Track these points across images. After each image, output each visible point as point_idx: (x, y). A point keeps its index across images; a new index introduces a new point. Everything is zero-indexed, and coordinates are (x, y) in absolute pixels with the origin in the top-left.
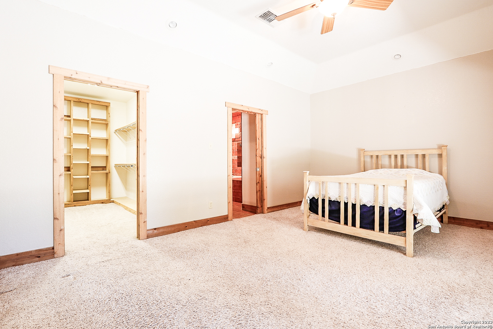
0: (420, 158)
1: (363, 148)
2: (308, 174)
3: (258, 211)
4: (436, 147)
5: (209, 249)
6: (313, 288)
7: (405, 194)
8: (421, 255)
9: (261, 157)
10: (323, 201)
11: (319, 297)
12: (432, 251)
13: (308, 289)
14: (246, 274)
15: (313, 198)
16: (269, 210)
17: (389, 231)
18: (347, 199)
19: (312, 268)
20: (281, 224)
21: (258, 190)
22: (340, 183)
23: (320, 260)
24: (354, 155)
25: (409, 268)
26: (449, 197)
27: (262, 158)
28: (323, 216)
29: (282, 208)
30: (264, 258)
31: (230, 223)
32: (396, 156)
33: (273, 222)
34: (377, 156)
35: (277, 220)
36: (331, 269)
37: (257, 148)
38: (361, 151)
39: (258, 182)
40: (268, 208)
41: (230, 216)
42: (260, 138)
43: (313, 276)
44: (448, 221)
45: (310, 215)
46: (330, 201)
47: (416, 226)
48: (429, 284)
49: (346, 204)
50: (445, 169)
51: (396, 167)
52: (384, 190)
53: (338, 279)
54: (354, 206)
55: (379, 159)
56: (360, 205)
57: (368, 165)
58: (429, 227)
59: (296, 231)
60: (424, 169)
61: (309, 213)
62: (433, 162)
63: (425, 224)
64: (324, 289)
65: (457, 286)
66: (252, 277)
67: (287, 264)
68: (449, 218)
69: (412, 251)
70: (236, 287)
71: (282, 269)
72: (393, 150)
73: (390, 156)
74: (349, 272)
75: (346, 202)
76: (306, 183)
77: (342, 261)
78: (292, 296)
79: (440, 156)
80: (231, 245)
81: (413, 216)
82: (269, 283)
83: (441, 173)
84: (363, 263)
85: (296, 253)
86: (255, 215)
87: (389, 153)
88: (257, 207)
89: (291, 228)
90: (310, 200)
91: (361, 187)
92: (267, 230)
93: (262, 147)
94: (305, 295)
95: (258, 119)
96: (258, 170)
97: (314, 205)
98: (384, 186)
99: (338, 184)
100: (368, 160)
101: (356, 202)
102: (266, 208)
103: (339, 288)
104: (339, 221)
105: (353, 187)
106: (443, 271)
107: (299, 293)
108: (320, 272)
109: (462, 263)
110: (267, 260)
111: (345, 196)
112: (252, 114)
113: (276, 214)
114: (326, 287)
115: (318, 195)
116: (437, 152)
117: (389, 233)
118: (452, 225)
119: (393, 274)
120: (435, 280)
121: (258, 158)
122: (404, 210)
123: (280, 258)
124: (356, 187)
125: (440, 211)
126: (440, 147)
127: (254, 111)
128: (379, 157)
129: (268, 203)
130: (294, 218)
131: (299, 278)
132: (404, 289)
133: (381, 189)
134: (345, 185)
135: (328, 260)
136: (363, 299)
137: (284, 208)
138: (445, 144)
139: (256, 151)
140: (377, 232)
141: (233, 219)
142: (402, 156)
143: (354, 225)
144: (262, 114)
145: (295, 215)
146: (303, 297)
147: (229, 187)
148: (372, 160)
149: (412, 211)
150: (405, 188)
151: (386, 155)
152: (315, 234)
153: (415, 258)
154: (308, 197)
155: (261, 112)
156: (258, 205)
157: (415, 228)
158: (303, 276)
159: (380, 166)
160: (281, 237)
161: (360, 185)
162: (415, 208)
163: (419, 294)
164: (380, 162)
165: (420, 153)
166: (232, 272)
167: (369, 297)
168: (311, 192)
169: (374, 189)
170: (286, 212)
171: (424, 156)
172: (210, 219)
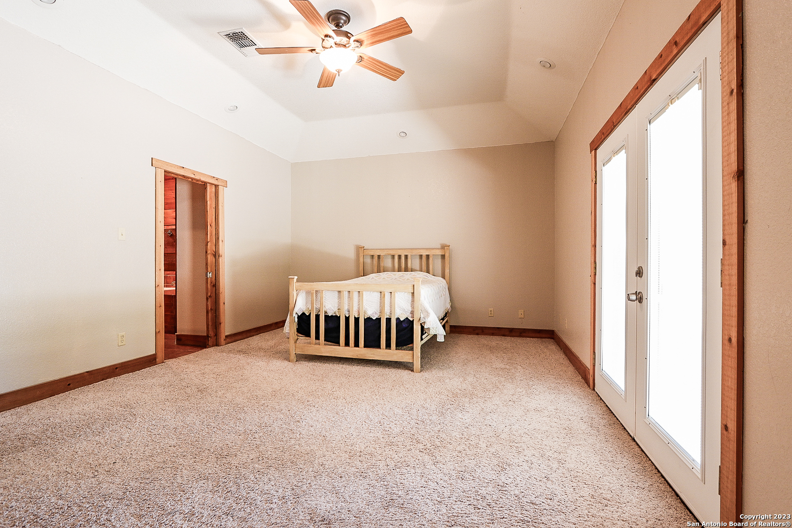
0: (424, 259)
1: (363, 245)
2: (295, 280)
3: (210, 343)
4: (439, 247)
5: (134, 413)
6: (317, 427)
7: (413, 301)
8: (427, 369)
9: (215, 256)
10: (317, 317)
11: (327, 434)
12: (437, 363)
13: (312, 429)
14: (218, 432)
15: (303, 314)
16: (228, 340)
17: (396, 346)
18: (349, 311)
19: (311, 405)
20: (252, 357)
21: (210, 309)
22: (339, 292)
23: (320, 394)
24: (351, 254)
25: (418, 383)
26: (450, 304)
27: (217, 257)
28: (317, 338)
29: (249, 335)
30: (239, 406)
31: (161, 367)
32: (400, 257)
33: (240, 357)
34: (379, 256)
35: (245, 353)
36: (336, 401)
37: (209, 240)
38: (359, 249)
39: (209, 295)
40: (227, 337)
41: (161, 355)
42: (213, 224)
43: (314, 414)
44: (450, 331)
45: (298, 339)
46: (326, 317)
47: (423, 337)
48: (437, 395)
49: (347, 319)
50: (447, 271)
51: (399, 270)
52: (391, 297)
53: (346, 410)
54: (357, 320)
55: (381, 260)
56: (365, 319)
57: (368, 268)
58: (435, 336)
59: (279, 364)
60: (428, 272)
61: (296, 337)
62: (436, 264)
63: (432, 333)
64: (331, 425)
65: (459, 392)
66: (228, 434)
67: (276, 408)
68: (451, 326)
69: (420, 366)
70: (207, 451)
71: (271, 414)
72: (397, 249)
73: (393, 257)
74: (357, 400)
75: (347, 316)
76: (293, 293)
77: (347, 390)
78: (293, 442)
79: (443, 257)
80: (175, 399)
81: (420, 326)
82: (256, 436)
83: (443, 277)
84: (371, 388)
85: (286, 392)
86: (205, 349)
87: (392, 253)
88: (208, 336)
89: (270, 362)
90: (299, 317)
91: (366, 295)
92: (233, 369)
93: (217, 239)
94: (309, 437)
95: (211, 192)
96: (210, 275)
97: (303, 323)
98: (391, 293)
99: (337, 293)
100: (368, 260)
101: (359, 315)
102: (223, 337)
103: (348, 419)
104: (337, 342)
105: (355, 295)
106: (447, 381)
107: (302, 436)
108: (323, 408)
109: (463, 370)
110: (245, 408)
111: (346, 308)
112: (200, 183)
113: (242, 344)
114: (333, 422)
115: (310, 309)
116: (440, 252)
117: (396, 350)
118: (453, 335)
119: (402, 393)
120: (441, 391)
121: (209, 257)
122: (411, 319)
123: (263, 402)
124: (359, 296)
125: (443, 319)
126: (443, 247)
127: (203, 179)
128: (381, 257)
129: (227, 328)
130: (272, 347)
131: (297, 419)
132: (415, 405)
133: (387, 296)
134: (346, 294)
135: (330, 392)
136: (376, 424)
137: (252, 334)
138: (448, 244)
139: (207, 245)
140: (383, 349)
141: (165, 361)
142: (406, 256)
143: (357, 344)
144: (216, 186)
145: (271, 343)
146: (307, 440)
147: (158, 305)
148: (372, 261)
149: (420, 319)
150: (413, 293)
151: (389, 254)
152: (307, 365)
153: (422, 373)
154: (296, 313)
155: (216, 182)
156: (210, 333)
157: (422, 339)
158: (302, 417)
159: (382, 269)
160: (258, 375)
161: (364, 292)
162: (422, 316)
163: (428, 406)
164: (382, 264)
165: (424, 253)
166: (192, 435)
167: (382, 421)
168: (300, 304)
169: (381, 297)
170: (255, 341)
171: (428, 256)
172: (119, 364)
